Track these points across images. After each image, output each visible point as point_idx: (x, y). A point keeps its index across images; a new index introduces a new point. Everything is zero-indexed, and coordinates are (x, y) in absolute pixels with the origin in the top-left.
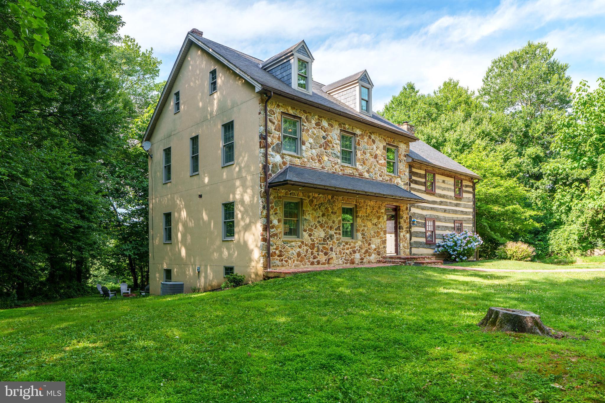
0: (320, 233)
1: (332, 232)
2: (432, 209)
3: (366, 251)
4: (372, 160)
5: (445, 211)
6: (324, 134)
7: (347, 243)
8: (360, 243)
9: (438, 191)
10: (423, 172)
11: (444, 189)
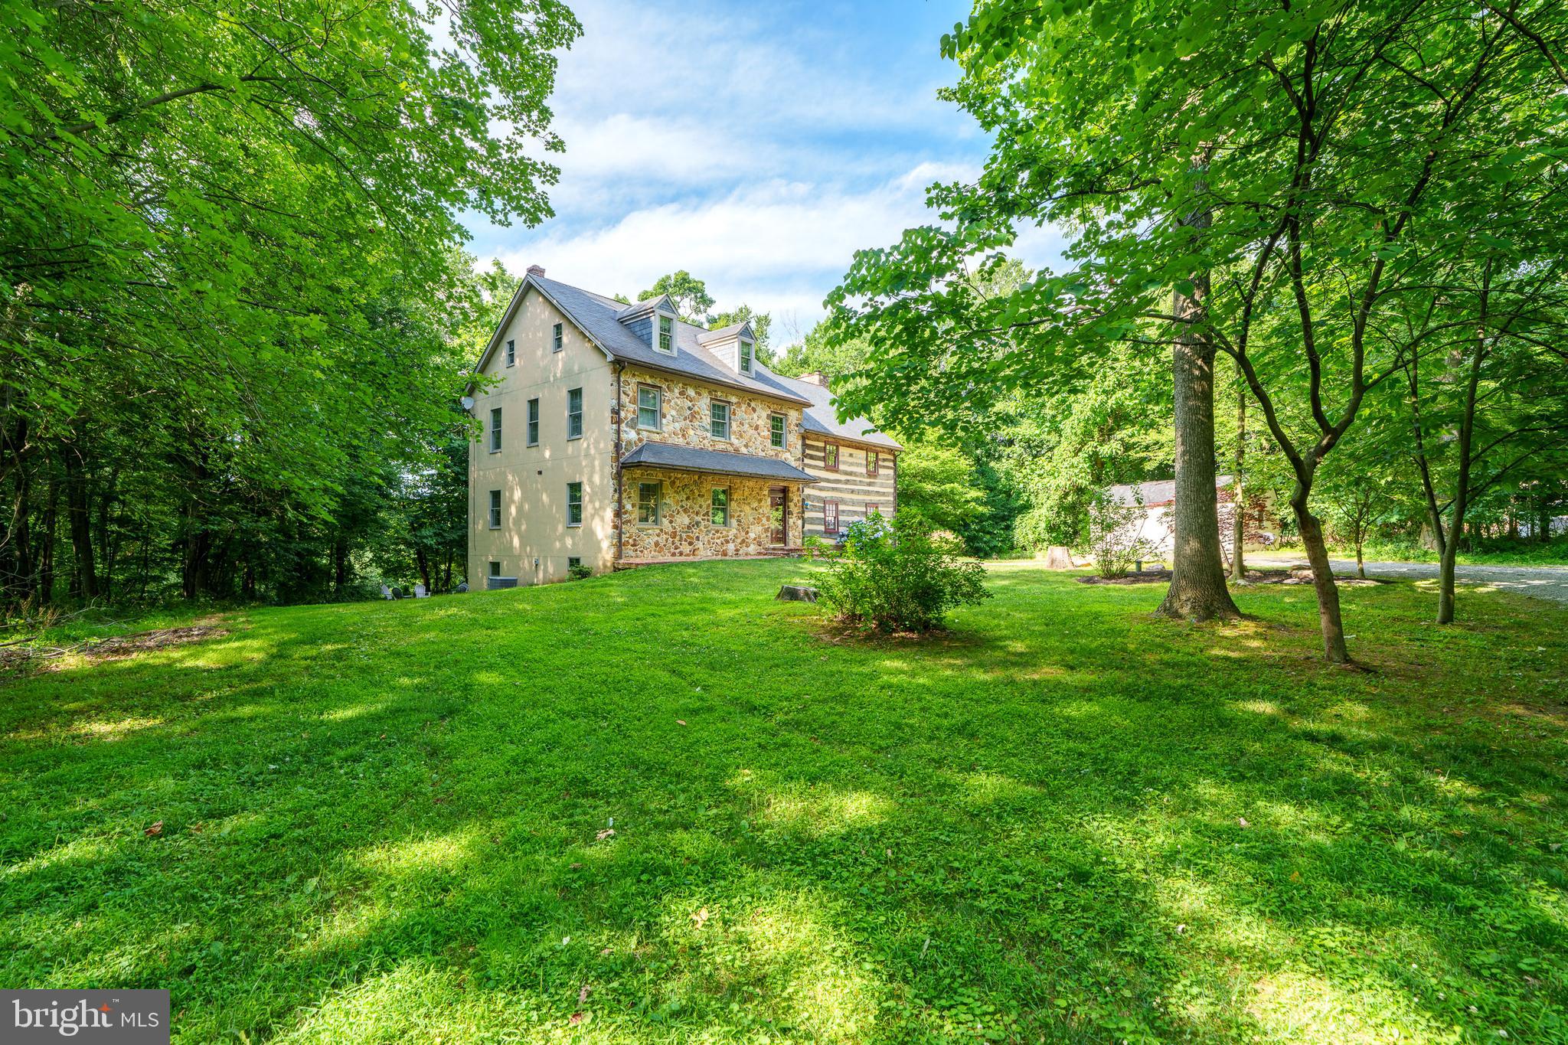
0: (683, 520)
1: (699, 518)
2: (833, 489)
3: (743, 541)
4: (752, 432)
5: (853, 492)
6: (690, 404)
7: (717, 531)
8: (734, 531)
9: (842, 467)
10: (822, 444)
11: (852, 464)
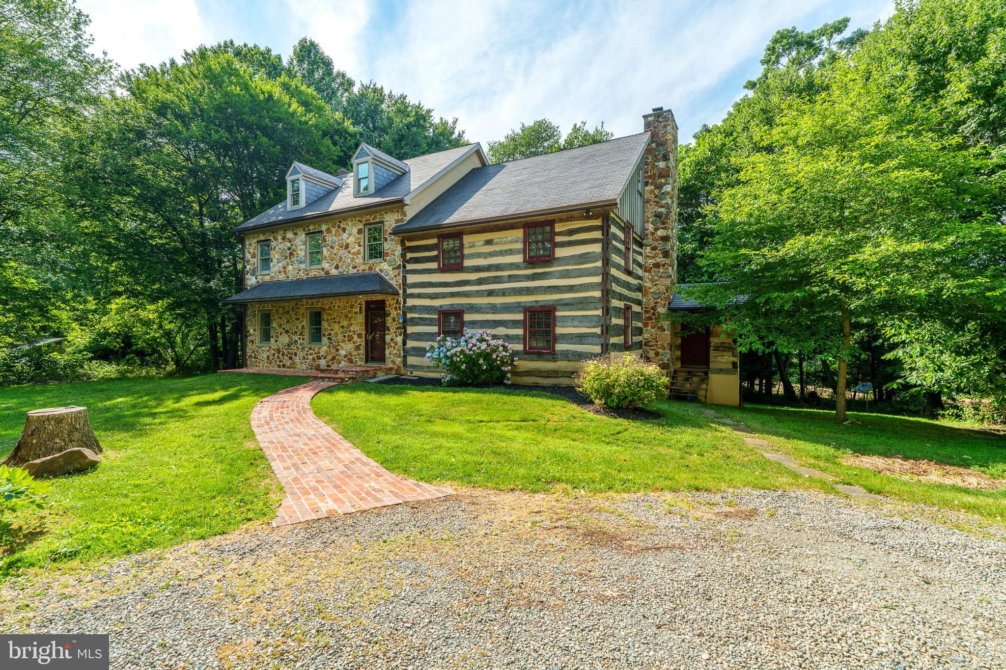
0: (285, 339)
1: (296, 338)
2: (453, 295)
3: (334, 358)
4: (342, 252)
6: (289, 244)
7: (310, 349)
8: (325, 348)
9: (468, 263)
10: (435, 241)
